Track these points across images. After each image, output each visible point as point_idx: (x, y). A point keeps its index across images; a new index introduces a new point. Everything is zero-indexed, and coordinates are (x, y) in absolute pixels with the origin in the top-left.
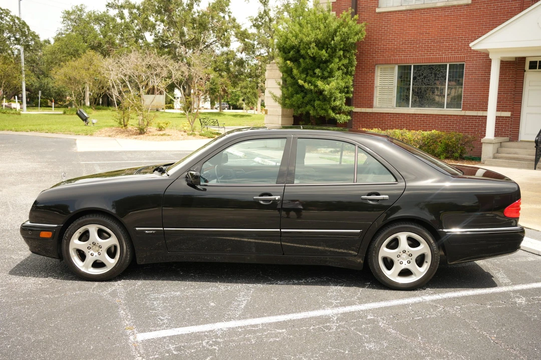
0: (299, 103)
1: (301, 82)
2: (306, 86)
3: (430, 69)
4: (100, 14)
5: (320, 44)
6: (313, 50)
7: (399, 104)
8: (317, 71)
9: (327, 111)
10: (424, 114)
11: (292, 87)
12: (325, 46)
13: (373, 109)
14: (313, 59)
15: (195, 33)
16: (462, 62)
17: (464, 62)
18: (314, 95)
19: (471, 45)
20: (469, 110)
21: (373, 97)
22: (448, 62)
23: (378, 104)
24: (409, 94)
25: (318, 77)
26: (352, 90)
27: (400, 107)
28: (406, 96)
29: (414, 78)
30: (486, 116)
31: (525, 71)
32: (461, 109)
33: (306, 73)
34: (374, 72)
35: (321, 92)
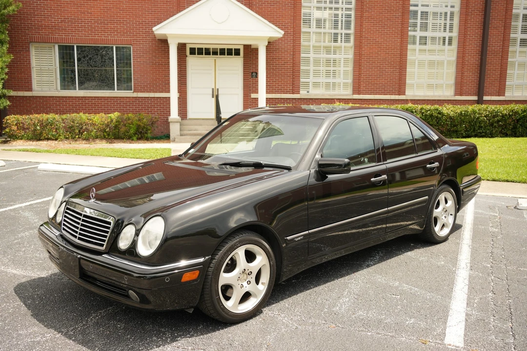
3: (95, 50)
10: (95, 97)
16: (129, 45)
17: (131, 45)
19: (154, 29)
20: (141, 92)
21: (31, 79)
22: (115, 44)
23: (36, 86)
24: (75, 76)
27: (65, 89)
28: (72, 78)
29: (79, 60)
30: (169, 98)
31: (187, 56)
32: (132, 91)
34: (29, 51)
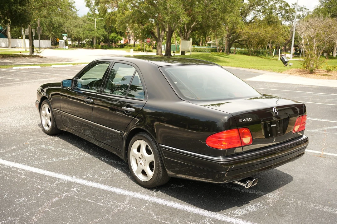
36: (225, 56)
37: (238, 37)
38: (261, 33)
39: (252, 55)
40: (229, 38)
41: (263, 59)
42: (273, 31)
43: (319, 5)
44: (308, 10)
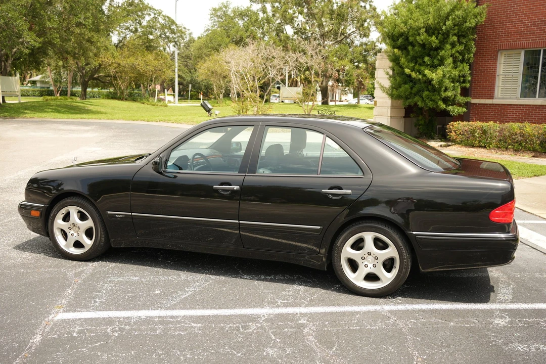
0: (407, 93)
1: (407, 71)
2: (414, 75)
4: (243, 9)
5: (430, 30)
6: (423, 37)
7: (524, 95)
8: (426, 59)
9: (437, 103)
11: (399, 77)
12: (436, 32)
13: (494, 100)
14: (423, 46)
15: (333, 24)
18: (422, 85)
21: (494, 86)
23: (500, 94)
24: (537, 82)
25: (427, 65)
26: (470, 79)
27: (525, 97)
28: (533, 84)
29: (543, 65)
33: (414, 61)
34: (496, 59)
35: (429, 82)
36: (86, 103)
37: (98, 70)
38: (138, 65)
39: (126, 99)
40: (82, 73)
41: (146, 106)
42: (157, 62)
43: (211, 25)
44: (189, 30)
